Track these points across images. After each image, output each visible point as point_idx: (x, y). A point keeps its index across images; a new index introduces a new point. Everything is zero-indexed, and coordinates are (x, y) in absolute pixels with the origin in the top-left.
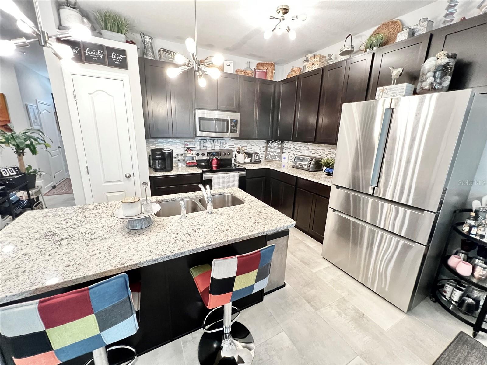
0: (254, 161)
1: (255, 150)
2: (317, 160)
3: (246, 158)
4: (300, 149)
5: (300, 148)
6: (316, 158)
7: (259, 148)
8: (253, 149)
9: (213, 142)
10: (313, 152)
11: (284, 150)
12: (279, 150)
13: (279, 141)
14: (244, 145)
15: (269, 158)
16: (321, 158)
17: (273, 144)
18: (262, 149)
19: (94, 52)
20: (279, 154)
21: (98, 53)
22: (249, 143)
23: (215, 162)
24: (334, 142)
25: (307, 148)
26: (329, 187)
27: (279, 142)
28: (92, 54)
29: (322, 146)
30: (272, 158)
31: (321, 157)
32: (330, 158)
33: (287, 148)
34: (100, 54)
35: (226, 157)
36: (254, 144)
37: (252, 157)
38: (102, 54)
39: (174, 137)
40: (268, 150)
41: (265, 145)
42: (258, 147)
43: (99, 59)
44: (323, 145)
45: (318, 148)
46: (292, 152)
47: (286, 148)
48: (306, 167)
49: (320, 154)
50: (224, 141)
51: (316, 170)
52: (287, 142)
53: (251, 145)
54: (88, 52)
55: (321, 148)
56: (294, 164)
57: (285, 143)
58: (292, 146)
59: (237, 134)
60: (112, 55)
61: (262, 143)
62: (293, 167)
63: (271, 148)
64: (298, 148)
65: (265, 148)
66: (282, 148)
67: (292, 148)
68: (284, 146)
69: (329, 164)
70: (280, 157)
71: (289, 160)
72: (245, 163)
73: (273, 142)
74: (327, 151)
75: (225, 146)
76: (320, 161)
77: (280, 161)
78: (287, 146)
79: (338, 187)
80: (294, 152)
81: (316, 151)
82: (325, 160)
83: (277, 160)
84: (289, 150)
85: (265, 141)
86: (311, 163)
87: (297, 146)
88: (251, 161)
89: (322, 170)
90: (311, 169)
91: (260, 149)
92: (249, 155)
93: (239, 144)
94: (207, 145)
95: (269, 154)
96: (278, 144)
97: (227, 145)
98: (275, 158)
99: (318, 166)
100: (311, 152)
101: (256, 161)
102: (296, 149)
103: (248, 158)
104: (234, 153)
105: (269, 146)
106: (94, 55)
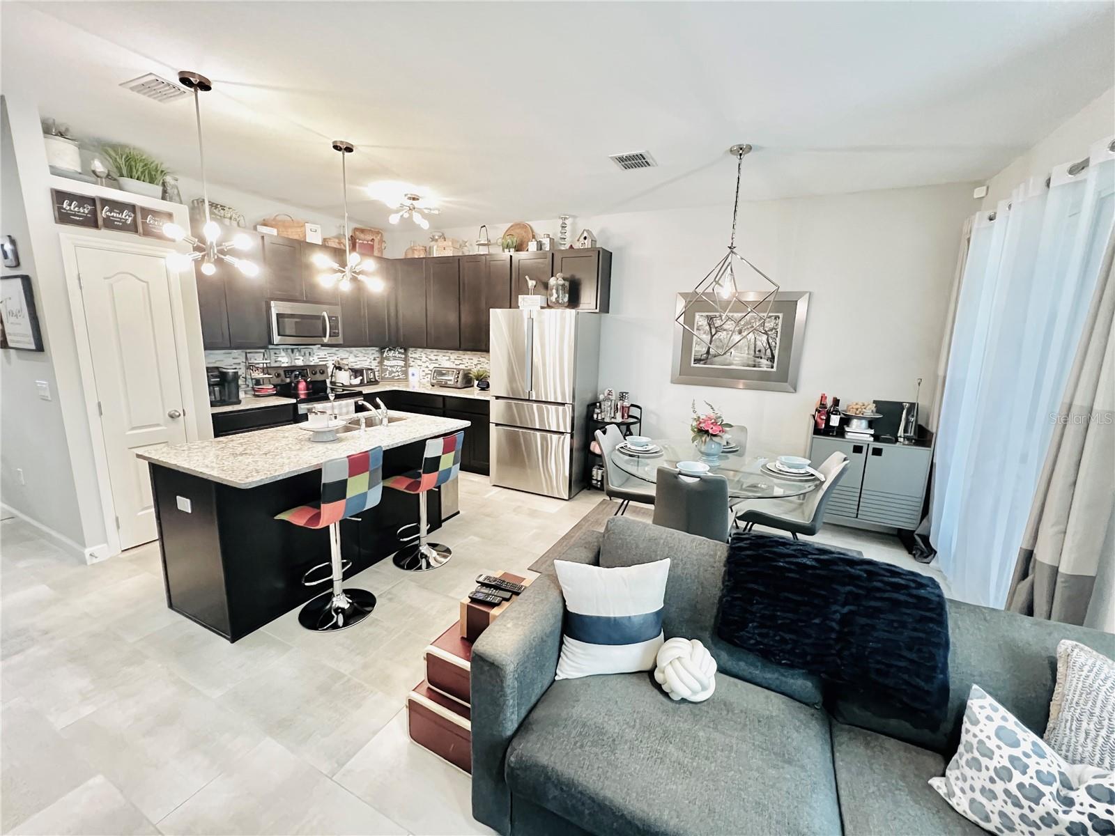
0: (367, 382)
1: (361, 364)
2: (466, 372)
3: (352, 377)
4: (436, 360)
5: (436, 357)
6: (463, 369)
7: (369, 360)
8: (358, 363)
9: (293, 352)
10: (457, 362)
11: (410, 362)
12: (402, 363)
13: (401, 348)
14: (344, 356)
15: (387, 376)
16: (470, 370)
17: (391, 354)
18: (373, 361)
19: (117, 213)
20: (403, 369)
21: (124, 214)
22: (351, 353)
23: (302, 385)
24: (484, 348)
25: (448, 358)
26: (488, 402)
27: (400, 350)
28: (113, 217)
29: (467, 354)
30: (393, 375)
31: (469, 368)
32: (481, 369)
33: (415, 358)
34: (127, 217)
35: (319, 377)
36: (360, 355)
37: (362, 375)
38: (129, 216)
39: (233, 346)
40: (385, 363)
41: (378, 354)
42: (365, 358)
43: (124, 223)
44: (469, 352)
45: (463, 357)
46: (424, 365)
47: (413, 359)
48: (452, 383)
49: (467, 365)
50: (310, 350)
51: (466, 386)
52: (413, 349)
53: (356, 357)
54: (107, 213)
55: (467, 357)
56: (435, 381)
57: (410, 352)
58: (424, 356)
59: (340, 340)
60: (148, 219)
61: (373, 352)
62: (433, 386)
63: (388, 360)
64: (434, 358)
65: (378, 360)
66: (405, 360)
67: (424, 359)
68: (410, 355)
69: (481, 376)
70: (406, 373)
71: (422, 377)
72: (351, 386)
73: (390, 350)
74: (475, 361)
75: (311, 359)
76: (470, 373)
77: (406, 379)
78: (414, 355)
79: (497, 398)
80: (427, 364)
81: (460, 362)
82: (475, 371)
83: (401, 379)
84: (419, 362)
85: (377, 349)
86: (458, 377)
87: (432, 355)
88: (362, 381)
89: (473, 386)
90: (459, 385)
91: (371, 362)
92: (357, 372)
93: (335, 354)
94: (279, 359)
95: (387, 369)
96: (399, 353)
97: (316, 358)
98: (399, 376)
99: (468, 382)
100: (454, 362)
101: (371, 382)
102: (430, 360)
103: (356, 377)
104: (330, 371)
105: (384, 356)
106: (116, 217)
